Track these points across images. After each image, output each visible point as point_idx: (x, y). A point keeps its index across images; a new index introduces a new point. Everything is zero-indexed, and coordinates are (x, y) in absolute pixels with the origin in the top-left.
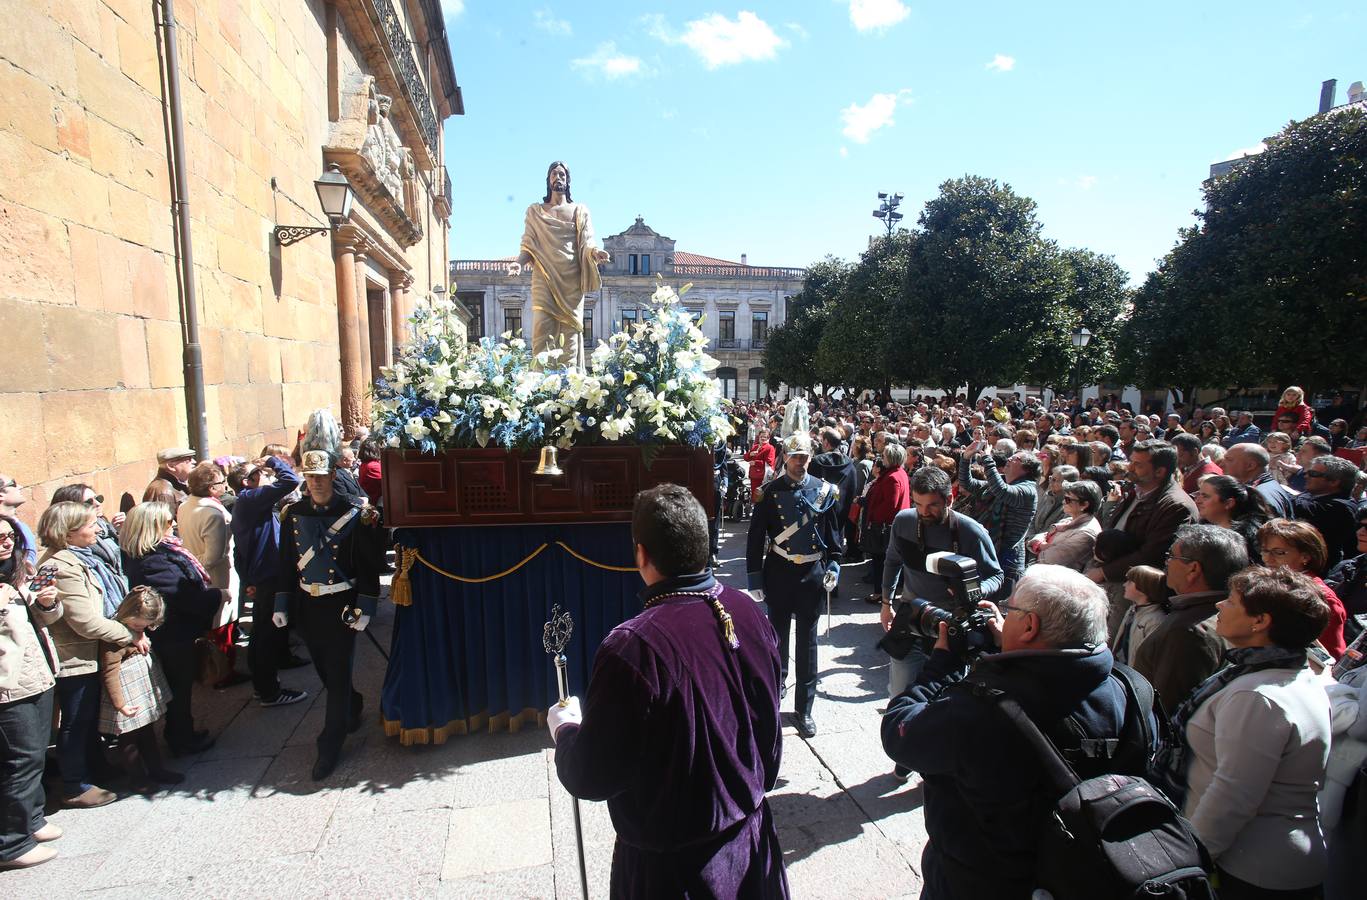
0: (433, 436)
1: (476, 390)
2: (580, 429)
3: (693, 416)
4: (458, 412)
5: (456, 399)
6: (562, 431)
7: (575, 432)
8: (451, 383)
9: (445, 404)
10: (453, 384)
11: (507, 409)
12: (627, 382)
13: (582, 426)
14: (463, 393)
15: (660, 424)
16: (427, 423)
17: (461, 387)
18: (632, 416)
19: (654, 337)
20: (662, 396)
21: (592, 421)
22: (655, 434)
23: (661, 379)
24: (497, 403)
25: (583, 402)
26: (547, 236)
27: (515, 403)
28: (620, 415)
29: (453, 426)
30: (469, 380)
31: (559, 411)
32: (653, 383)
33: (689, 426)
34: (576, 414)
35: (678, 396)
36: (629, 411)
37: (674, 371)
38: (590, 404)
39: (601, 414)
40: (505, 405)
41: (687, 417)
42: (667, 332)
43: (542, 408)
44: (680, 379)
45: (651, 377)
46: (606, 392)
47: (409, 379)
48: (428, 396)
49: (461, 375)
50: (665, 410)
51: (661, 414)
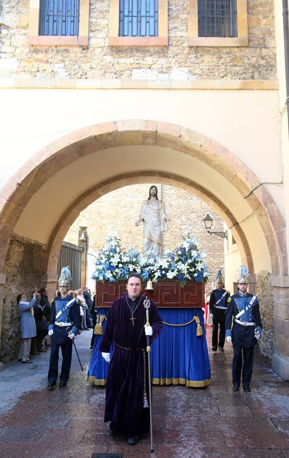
0: (114, 276)
1: (127, 262)
2: (160, 275)
3: (197, 272)
4: (121, 269)
5: (121, 265)
6: (154, 276)
7: (158, 276)
9: (117, 267)
10: (120, 261)
12: (175, 260)
14: (123, 263)
15: (186, 274)
16: (112, 273)
17: (122, 261)
19: (184, 246)
20: (186, 264)
22: (184, 277)
23: (186, 260)
24: (134, 267)
25: (161, 266)
27: (139, 267)
28: (173, 271)
29: (120, 274)
30: (125, 259)
31: (153, 270)
32: (184, 261)
33: (196, 275)
34: (159, 271)
35: (192, 265)
36: (176, 270)
37: (191, 257)
38: (163, 268)
39: (167, 270)
40: (136, 268)
41: (195, 272)
42: (188, 244)
43: (148, 269)
44: (193, 259)
45: (183, 258)
46: (168, 263)
47: (106, 259)
48: (112, 264)
49: (123, 258)
50: (188, 269)
51: (186, 270)
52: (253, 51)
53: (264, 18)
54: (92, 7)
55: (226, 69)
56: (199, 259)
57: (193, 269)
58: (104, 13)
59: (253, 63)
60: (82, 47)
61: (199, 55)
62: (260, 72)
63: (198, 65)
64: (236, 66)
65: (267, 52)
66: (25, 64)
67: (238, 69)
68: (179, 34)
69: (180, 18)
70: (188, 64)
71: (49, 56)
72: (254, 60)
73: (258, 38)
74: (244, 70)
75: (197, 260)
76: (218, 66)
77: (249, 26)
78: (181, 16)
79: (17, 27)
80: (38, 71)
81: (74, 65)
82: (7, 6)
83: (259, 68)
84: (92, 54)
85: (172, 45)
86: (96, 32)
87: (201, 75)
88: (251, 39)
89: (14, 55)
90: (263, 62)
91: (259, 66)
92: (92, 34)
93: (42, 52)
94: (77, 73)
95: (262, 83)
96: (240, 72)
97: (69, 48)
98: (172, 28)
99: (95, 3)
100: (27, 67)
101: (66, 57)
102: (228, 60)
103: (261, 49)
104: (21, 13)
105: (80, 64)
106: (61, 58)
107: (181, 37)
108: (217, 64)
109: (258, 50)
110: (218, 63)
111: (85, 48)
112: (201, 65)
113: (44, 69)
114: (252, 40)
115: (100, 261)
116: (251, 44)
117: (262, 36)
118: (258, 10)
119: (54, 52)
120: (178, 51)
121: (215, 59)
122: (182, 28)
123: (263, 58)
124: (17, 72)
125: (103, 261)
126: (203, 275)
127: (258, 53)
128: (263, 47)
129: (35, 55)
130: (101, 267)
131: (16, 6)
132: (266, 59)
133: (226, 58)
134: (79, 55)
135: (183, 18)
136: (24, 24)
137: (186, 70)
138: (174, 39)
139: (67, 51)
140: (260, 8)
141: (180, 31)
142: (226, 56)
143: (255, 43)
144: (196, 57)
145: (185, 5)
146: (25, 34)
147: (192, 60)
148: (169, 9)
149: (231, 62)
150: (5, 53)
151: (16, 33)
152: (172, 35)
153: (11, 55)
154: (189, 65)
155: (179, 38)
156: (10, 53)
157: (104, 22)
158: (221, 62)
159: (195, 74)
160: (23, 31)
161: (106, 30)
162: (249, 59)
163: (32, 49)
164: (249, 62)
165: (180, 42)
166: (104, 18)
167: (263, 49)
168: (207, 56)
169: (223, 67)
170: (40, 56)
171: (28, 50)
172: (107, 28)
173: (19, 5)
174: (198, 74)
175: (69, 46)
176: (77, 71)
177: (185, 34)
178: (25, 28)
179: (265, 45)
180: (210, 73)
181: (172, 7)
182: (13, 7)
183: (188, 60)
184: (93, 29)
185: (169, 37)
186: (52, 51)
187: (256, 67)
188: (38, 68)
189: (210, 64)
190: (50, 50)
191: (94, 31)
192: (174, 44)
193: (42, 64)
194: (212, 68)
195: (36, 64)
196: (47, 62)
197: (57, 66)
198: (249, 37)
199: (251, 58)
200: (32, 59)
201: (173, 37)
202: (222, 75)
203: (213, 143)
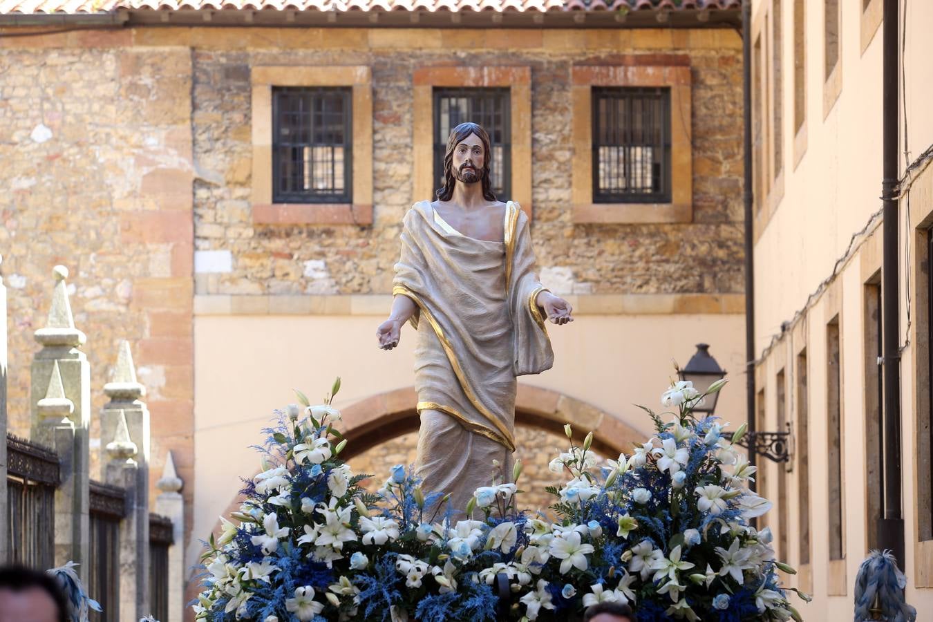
1: (388, 546)
2: (550, 606)
3: (727, 587)
4: (367, 579)
5: (359, 559)
8: (351, 536)
9: (342, 566)
10: (355, 538)
11: (440, 574)
12: (622, 533)
13: (553, 602)
14: (371, 550)
15: (674, 596)
16: (320, 597)
17: (367, 539)
18: (631, 587)
19: (663, 465)
20: (676, 551)
21: (569, 591)
22: (669, 612)
23: (675, 529)
24: (424, 566)
25: (554, 563)
26: (448, 265)
27: (449, 566)
28: (611, 584)
29: (357, 600)
30: (379, 529)
31: (516, 579)
32: (662, 534)
33: (721, 601)
34: (543, 583)
35: (702, 555)
36: (626, 579)
37: (694, 517)
38: (565, 567)
39: (583, 582)
40: (436, 570)
41: (718, 586)
42: (682, 455)
43: (489, 574)
44: (705, 528)
45: (659, 522)
46: (589, 548)
47: (285, 531)
48: (316, 557)
49: (364, 522)
50: (682, 576)
51: (674, 582)
52: (703, 230)
53: (726, 158)
54: (378, 137)
55: (648, 270)
56: (736, 527)
57: (710, 575)
58: (402, 150)
59: (701, 255)
60: (358, 225)
61: (594, 239)
62: (715, 276)
63: (592, 260)
64: (667, 261)
65: (731, 233)
66: (248, 262)
67: (671, 268)
68: (554, 194)
69: (556, 160)
70: (572, 259)
71: (293, 245)
72: (703, 249)
73: (712, 201)
74: (683, 269)
75: (724, 530)
76: (632, 263)
77: (697, 175)
78: (558, 154)
79: (228, 183)
80: (273, 276)
81: (344, 263)
82: (204, 137)
83: (712, 266)
84: (380, 239)
85: (539, 219)
86: (387, 192)
87: (597, 282)
88: (700, 203)
89: (224, 243)
90: (721, 254)
91: (714, 261)
92: (378, 196)
93: (279, 237)
94: (351, 280)
95: (717, 300)
96: (676, 276)
97: (332, 228)
98: (541, 182)
99: (383, 128)
100: (251, 267)
101: (328, 246)
102: (653, 249)
103: (718, 226)
104: (233, 152)
105: (356, 260)
106: (317, 248)
107: (559, 200)
108: (628, 259)
109: (713, 227)
110: (631, 257)
111: (366, 228)
112: (598, 261)
113: (285, 271)
114: (700, 208)
115: (255, 540)
116: (699, 215)
117: (721, 198)
118: (716, 140)
119: (304, 235)
120: (552, 233)
121: (626, 248)
122: (559, 181)
123: (721, 245)
124: (233, 281)
125: (267, 542)
126: (754, 600)
127: (711, 234)
128: (721, 222)
129: (265, 243)
130: (260, 572)
131: (224, 136)
132: (728, 247)
133: (648, 246)
134: (353, 242)
135: (562, 159)
136: (241, 177)
137: (568, 272)
138: (543, 205)
139: (329, 233)
140: (719, 137)
141: (557, 188)
142: (647, 241)
143: (707, 212)
144: (589, 244)
145: (566, 132)
146: (243, 198)
147: (578, 251)
148: (534, 141)
149: (657, 253)
150: (206, 238)
151: (226, 196)
152: (541, 197)
153: (217, 243)
154: (574, 262)
155: (554, 204)
156: (216, 239)
157: (403, 170)
158: (637, 253)
159: (585, 281)
160: (240, 192)
161: (405, 187)
162: (694, 247)
163: (260, 229)
164: (694, 253)
165: (556, 213)
166: (401, 161)
167: (723, 227)
168: (611, 242)
169: (641, 265)
170: (277, 244)
171: (250, 232)
172: (407, 184)
173: (230, 134)
174: (592, 281)
175: (334, 224)
176: (350, 276)
177: (564, 194)
178: (242, 184)
179: (727, 216)
180: (616, 277)
181: (540, 136)
182: (217, 140)
183: (572, 251)
184: (380, 185)
185: (534, 201)
186: (300, 233)
187: (707, 264)
188: (273, 270)
189: (616, 258)
190: (296, 231)
191: (382, 190)
192: (545, 216)
193: (282, 262)
194: (619, 267)
195: (268, 262)
196: (290, 256)
197: (310, 265)
198: (693, 200)
199: (699, 245)
200: (259, 251)
201: (542, 202)
202: (639, 282)
203: (620, 425)
